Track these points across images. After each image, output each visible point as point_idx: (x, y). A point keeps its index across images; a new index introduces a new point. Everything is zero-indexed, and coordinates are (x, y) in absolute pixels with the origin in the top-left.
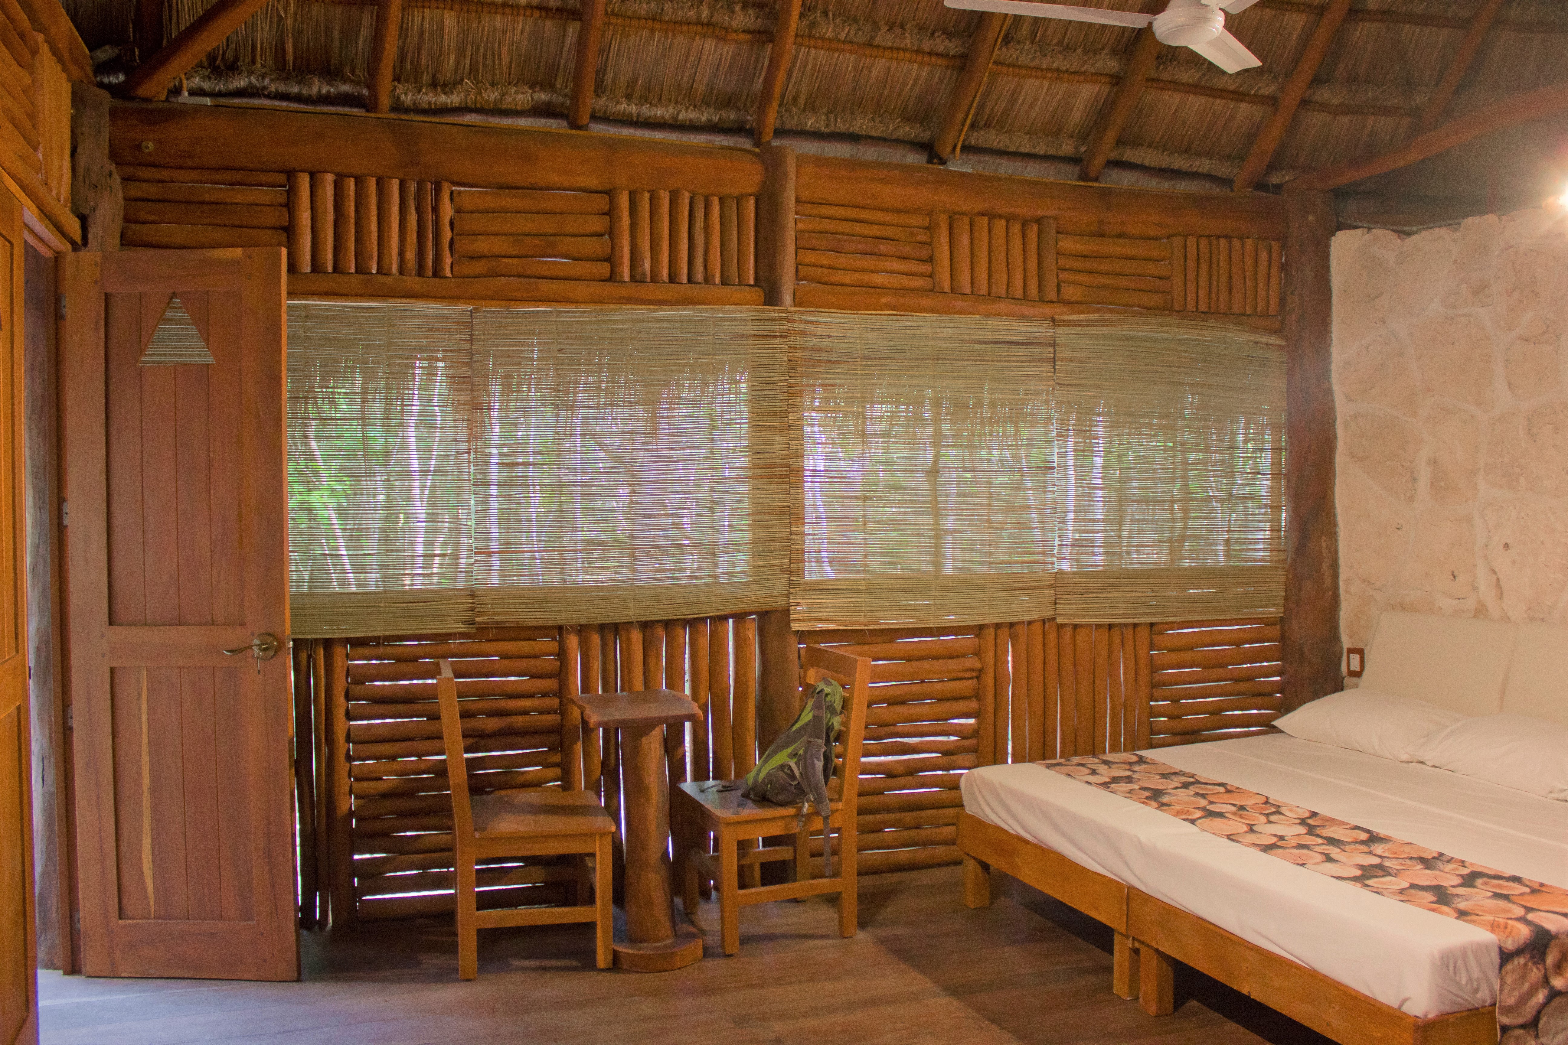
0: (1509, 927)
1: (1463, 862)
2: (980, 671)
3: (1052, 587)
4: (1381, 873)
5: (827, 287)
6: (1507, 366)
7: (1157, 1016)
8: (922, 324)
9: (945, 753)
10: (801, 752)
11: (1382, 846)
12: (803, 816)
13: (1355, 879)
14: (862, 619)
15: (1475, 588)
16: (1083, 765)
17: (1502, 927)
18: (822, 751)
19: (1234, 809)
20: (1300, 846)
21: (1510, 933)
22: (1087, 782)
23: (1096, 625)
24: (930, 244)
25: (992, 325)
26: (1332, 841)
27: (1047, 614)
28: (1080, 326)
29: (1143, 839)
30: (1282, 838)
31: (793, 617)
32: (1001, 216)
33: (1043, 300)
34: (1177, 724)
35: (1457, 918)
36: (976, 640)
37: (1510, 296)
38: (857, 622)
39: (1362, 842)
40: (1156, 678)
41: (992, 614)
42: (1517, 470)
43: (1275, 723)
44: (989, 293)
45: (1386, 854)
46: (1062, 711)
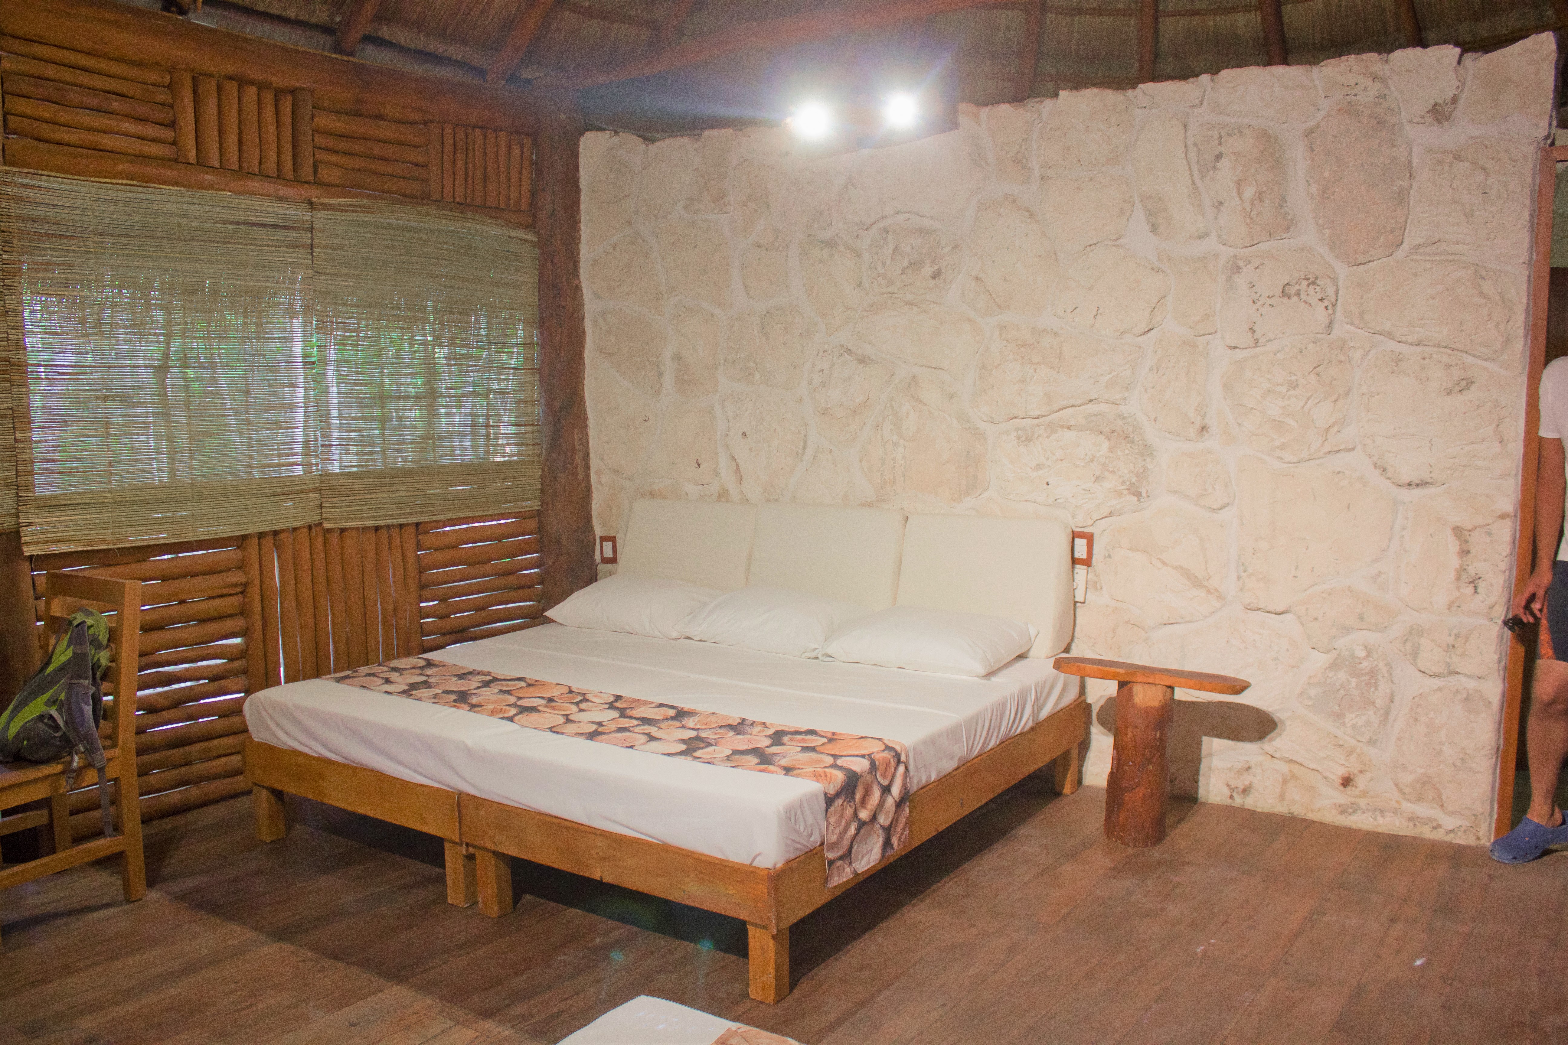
0: (828, 775)
1: (764, 724)
2: (245, 585)
3: (319, 490)
4: (702, 745)
5: (46, 145)
6: (743, 270)
7: (500, 917)
8: (167, 198)
9: (213, 679)
10: (63, 696)
11: (692, 719)
12: (73, 771)
13: (682, 753)
14: (109, 537)
15: (717, 474)
16: (373, 675)
17: (823, 775)
18: (91, 692)
19: (544, 702)
20: (621, 730)
21: (831, 780)
22: (386, 692)
23: (363, 528)
24: (171, 106)
25: (245, 204)
26: (646, 721)
27: (313, 519)
28: (339, 210)
29: (469, 743)
30: (600, 724)
31: (24, 539)
32: (252, 83)
33: (298, 181)
34: (446, 624)
35: (785, 775)
36: (239, 552)
37: (746, 205)
38: (104, 541)
39: (673, 718)
40: (424, 578)
41: (256, 522)
42: (752, 365)
43: (547, 614)
44: (240, 168)
45: (698, 726)
46: (333, 620)
